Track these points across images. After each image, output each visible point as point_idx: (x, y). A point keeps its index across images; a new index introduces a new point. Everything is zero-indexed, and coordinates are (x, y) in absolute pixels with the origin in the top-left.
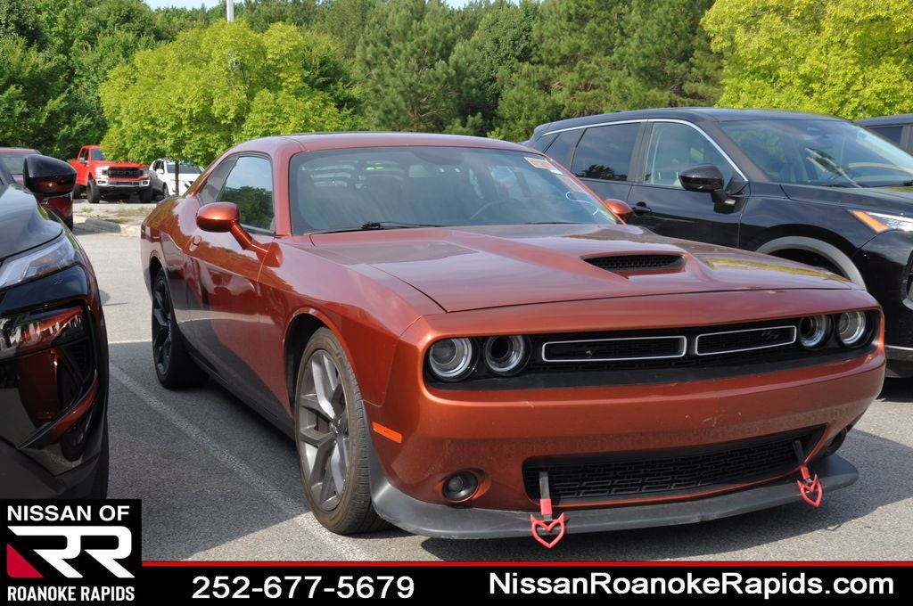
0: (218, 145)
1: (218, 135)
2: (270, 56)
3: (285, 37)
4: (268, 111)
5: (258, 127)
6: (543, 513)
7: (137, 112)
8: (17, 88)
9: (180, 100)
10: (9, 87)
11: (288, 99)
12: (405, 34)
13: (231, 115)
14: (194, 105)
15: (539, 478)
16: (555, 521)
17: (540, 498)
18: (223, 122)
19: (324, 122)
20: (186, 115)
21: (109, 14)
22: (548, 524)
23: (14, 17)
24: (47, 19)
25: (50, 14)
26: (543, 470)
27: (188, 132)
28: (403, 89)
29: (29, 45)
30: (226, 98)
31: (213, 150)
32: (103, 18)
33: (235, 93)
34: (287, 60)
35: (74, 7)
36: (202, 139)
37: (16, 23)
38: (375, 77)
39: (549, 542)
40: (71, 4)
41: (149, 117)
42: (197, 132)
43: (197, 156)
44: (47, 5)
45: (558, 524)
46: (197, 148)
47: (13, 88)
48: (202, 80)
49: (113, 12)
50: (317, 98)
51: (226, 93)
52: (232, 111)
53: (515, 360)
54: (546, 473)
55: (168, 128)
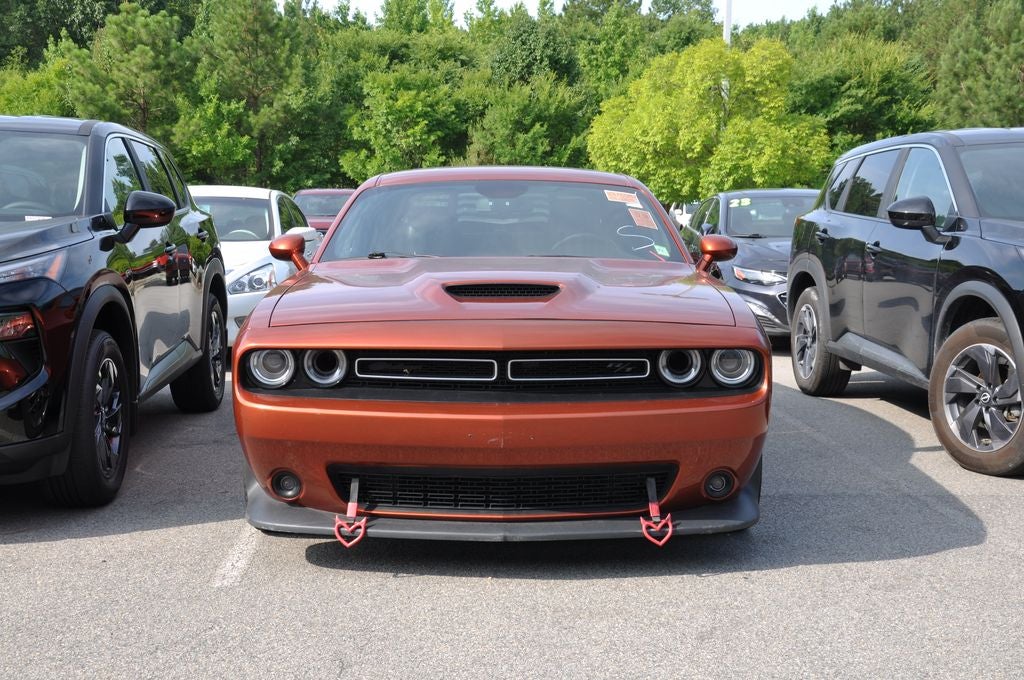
0: (684, 182)
1: (684, 170)
2: (748, 79)
3: (768, 56)
4: (740, 142)
5: (726, 160)
6: (348, 515)
7: (602, 148)
8: (542, 126)
9: (645, 133)
10: (534, 125)
11: (765, 127)
12: (1009, 35)
13: (698, 148)
14: (658, 138)
15: (350, 484)
16: (357, 524)
17: (348, 501)
18: (688, 156)
19: (810, 152)
20: (651, 149)
21: (669, 37)
22: (350, 525)
23: (549, 52)
24: (605, 49)
25: (608, 44)
26: (356, 476)
27: (652, 167)
28: (997, 104)
29: (559, 78)
30: (693, 129)
31: (679, 186)
32: (662, 43)
33: (704, 122)
34: (767, 82)
35: (633, 34)
36: (667, 174)
37: (550, 57)
38: (964, 92)
39: (348, 542)
40: (630, 30)
41: (613, 152)
42: (662, 167)
43: (662, 194)
44: (606, 35)
45: (359, 527)
46: (661, 184)
47: (538, 125)
48: (670, 109)
49: (673, 35)
50: (804, 124)
51: (693, 123)
52: (698, 143)
53: (338, 375)
54: (357, 480)
55: (631, 164)
